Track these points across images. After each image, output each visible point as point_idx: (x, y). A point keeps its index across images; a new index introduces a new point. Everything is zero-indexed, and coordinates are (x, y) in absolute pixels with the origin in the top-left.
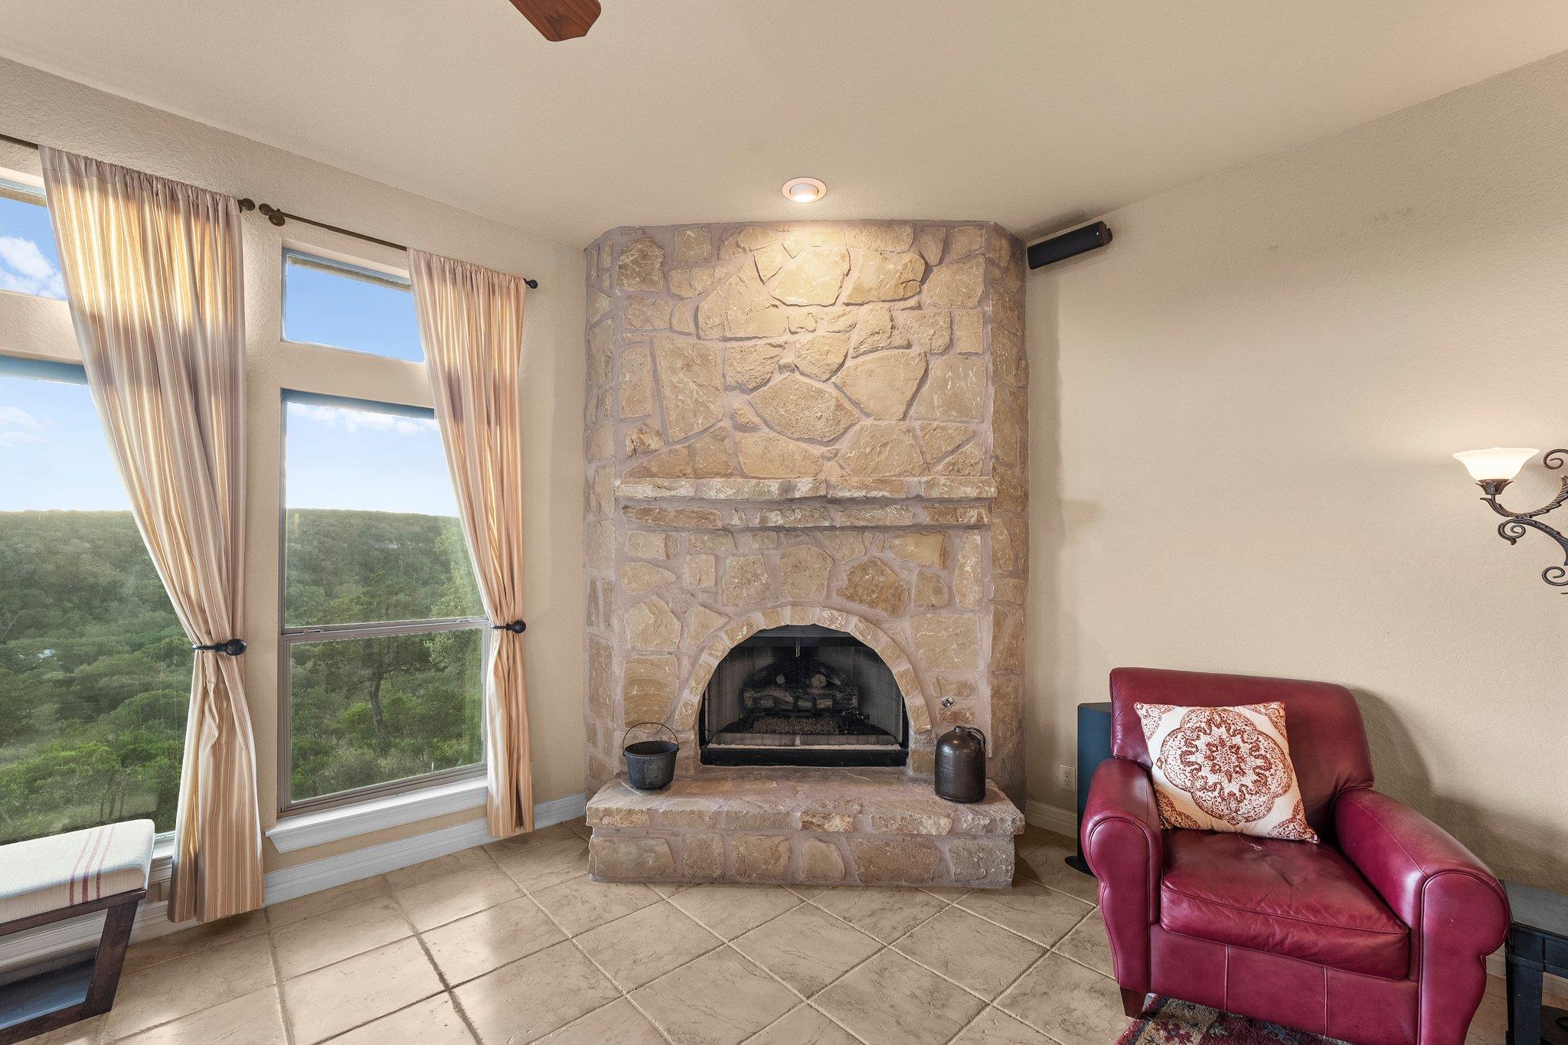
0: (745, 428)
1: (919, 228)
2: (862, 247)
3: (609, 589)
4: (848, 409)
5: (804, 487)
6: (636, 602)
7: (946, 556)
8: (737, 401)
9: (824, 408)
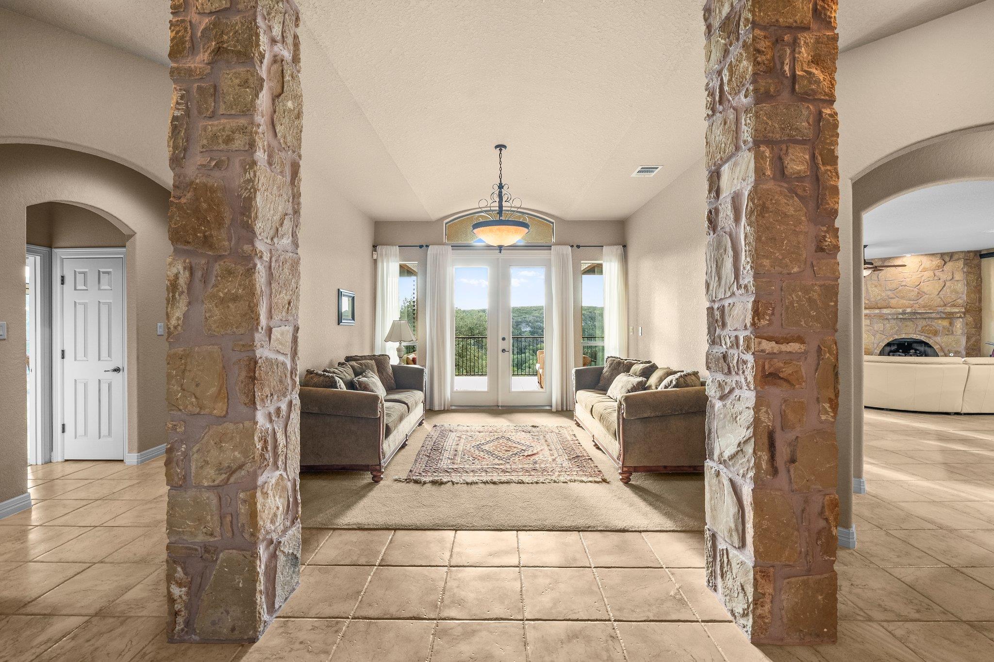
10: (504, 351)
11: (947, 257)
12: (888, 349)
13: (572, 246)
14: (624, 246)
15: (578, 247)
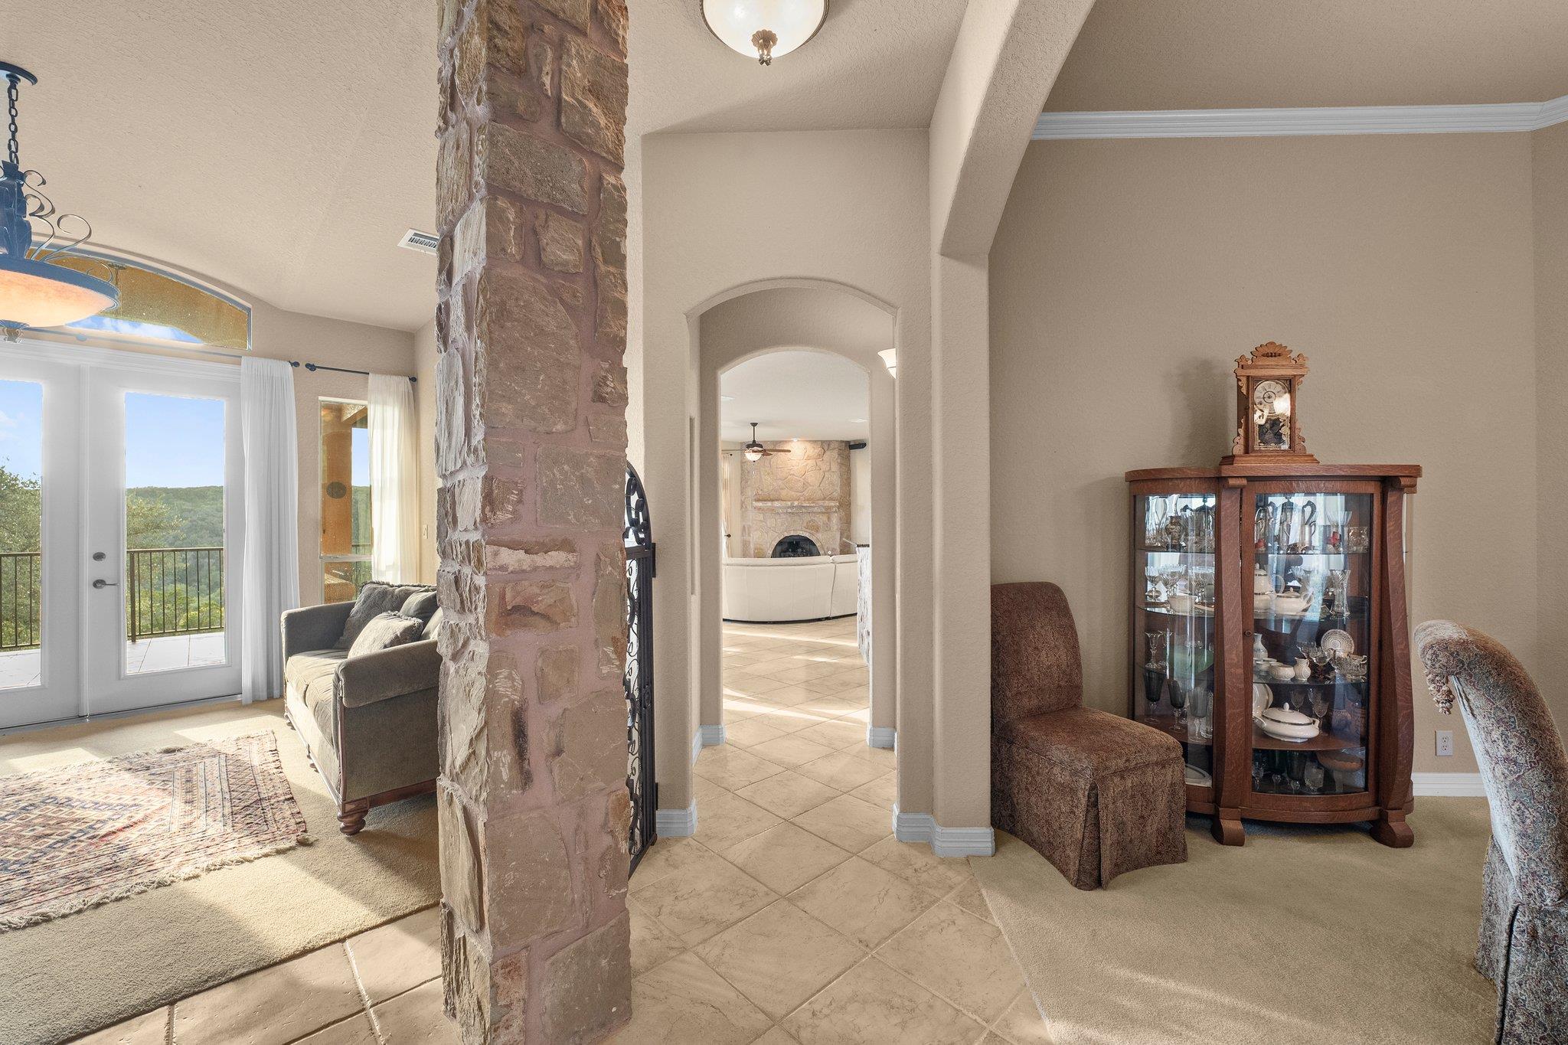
0: (782, 489)
1: (823, 442)
2: (809, 446)
3: (750, 527)
4: (806, 485)
5: (796, 503)
6: (756, 530)
7: (829, 518)
8: (780, 483)
9: (800, 484)
10: (98, 583)
11: (825, 445)
12: (779, 548)
13: (296, 364)
14: (413, 380)
15: (312, 367)
